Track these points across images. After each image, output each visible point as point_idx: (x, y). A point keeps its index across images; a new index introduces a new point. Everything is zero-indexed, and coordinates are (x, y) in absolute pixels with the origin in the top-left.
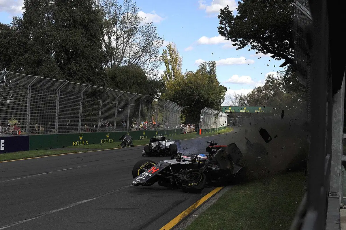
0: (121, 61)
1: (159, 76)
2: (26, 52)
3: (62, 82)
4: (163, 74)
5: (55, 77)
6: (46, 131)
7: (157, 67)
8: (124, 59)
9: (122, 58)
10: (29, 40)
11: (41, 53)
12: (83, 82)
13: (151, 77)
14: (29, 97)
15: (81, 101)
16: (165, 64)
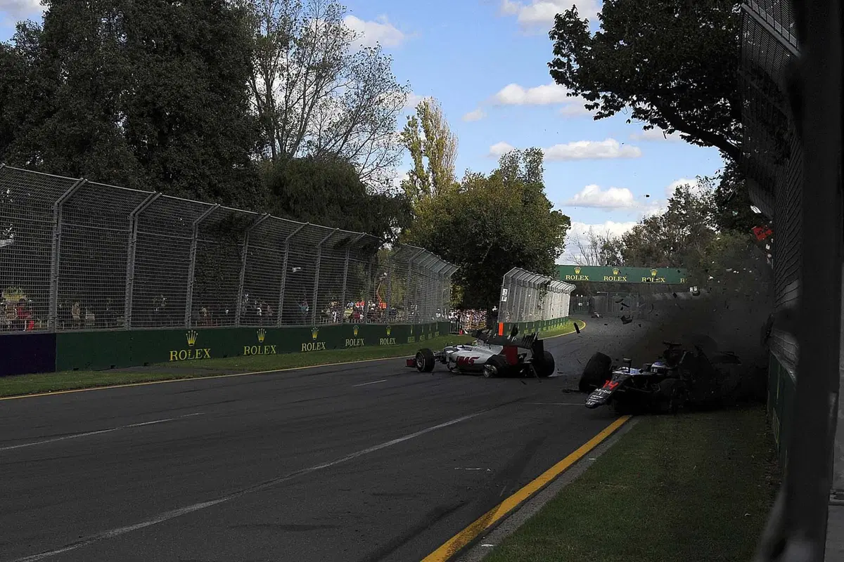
0: (298, 143)
1: (396, 183)
2: (49, 115)
3: (144, 196)
4: (408, 178)
5: (125, 181)
6: (99, 322)
7: (390, 161)
8: (307, 138)
9: (301, 135)
10: (59, 82)
11: (90, 117)
12: (198, 197)
13: (375, 186)
14: (57, 232)
15: (194, 246)
16: (412, 155)
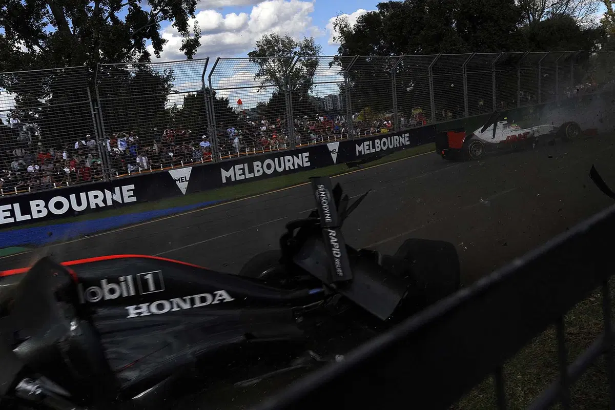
0: (542, 13)
1: (598, 21)
2: (422, 29)
3: (469, 55)
4: (604, 17)
5: (459, 51)
6: (454, 117)
7: (593, 11)
8: (546, 10)
9: (543, 9)
10: (424, 13)
11: (440, 26)
12: (494, 51)
13: (585, 25)
14: (431, 79)
15: (494, 74)
16: (605, 4)
